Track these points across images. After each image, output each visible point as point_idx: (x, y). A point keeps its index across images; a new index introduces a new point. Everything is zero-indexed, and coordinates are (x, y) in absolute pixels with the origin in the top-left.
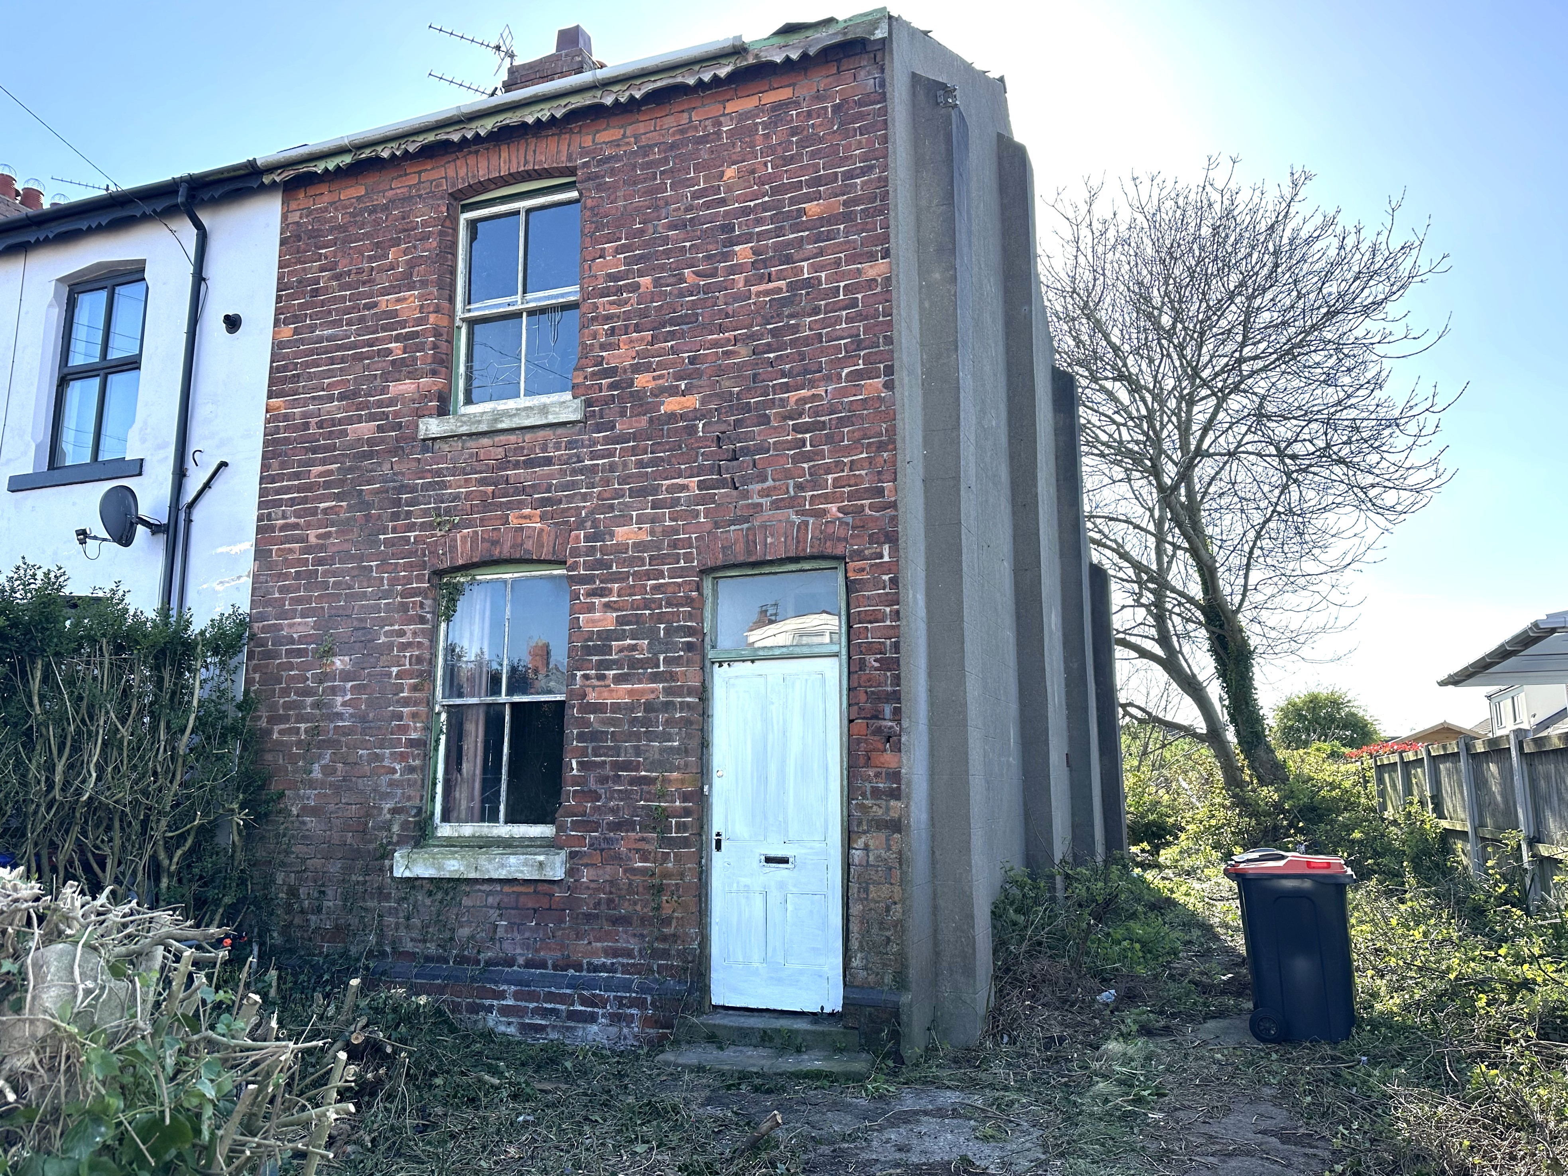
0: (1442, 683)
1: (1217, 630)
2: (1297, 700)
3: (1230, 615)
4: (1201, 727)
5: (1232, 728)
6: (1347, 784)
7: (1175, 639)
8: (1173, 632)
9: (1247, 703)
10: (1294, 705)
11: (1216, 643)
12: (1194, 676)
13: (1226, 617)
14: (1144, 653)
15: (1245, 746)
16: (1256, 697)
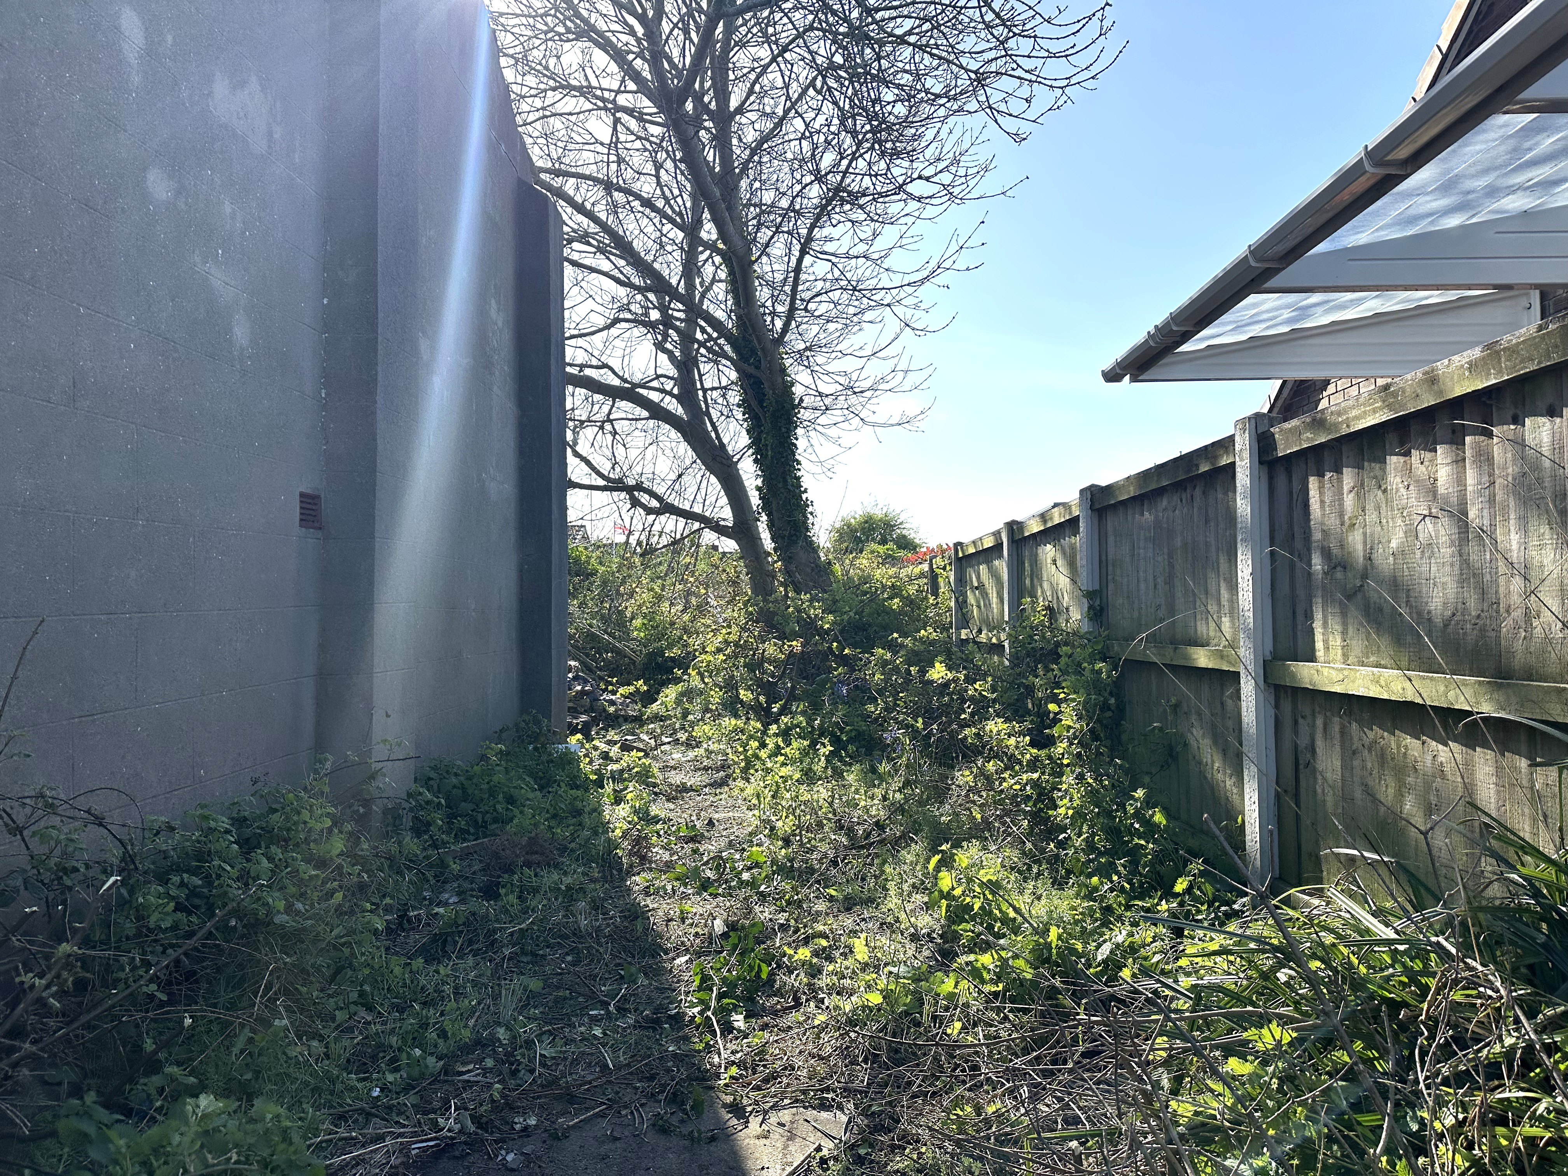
0: (1112, 376)
1: (751, 370)
2: (852, 521)
3: (769, 345)
4: (726, 514)
5: (764, 518)
6: (912, 590)
7: (700, 393)
8: (699, 386)
9: (785, 481)
10: (849, 525)
11: (750, 391)
12: (723, 446)
13: (763, 349)
14: (657, 413)
15: (780, 540)
16: (799, 474)
